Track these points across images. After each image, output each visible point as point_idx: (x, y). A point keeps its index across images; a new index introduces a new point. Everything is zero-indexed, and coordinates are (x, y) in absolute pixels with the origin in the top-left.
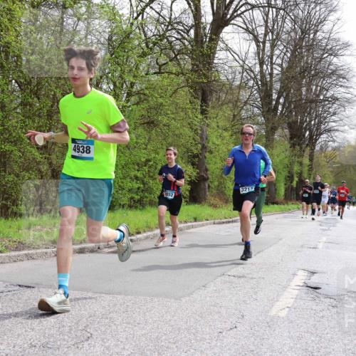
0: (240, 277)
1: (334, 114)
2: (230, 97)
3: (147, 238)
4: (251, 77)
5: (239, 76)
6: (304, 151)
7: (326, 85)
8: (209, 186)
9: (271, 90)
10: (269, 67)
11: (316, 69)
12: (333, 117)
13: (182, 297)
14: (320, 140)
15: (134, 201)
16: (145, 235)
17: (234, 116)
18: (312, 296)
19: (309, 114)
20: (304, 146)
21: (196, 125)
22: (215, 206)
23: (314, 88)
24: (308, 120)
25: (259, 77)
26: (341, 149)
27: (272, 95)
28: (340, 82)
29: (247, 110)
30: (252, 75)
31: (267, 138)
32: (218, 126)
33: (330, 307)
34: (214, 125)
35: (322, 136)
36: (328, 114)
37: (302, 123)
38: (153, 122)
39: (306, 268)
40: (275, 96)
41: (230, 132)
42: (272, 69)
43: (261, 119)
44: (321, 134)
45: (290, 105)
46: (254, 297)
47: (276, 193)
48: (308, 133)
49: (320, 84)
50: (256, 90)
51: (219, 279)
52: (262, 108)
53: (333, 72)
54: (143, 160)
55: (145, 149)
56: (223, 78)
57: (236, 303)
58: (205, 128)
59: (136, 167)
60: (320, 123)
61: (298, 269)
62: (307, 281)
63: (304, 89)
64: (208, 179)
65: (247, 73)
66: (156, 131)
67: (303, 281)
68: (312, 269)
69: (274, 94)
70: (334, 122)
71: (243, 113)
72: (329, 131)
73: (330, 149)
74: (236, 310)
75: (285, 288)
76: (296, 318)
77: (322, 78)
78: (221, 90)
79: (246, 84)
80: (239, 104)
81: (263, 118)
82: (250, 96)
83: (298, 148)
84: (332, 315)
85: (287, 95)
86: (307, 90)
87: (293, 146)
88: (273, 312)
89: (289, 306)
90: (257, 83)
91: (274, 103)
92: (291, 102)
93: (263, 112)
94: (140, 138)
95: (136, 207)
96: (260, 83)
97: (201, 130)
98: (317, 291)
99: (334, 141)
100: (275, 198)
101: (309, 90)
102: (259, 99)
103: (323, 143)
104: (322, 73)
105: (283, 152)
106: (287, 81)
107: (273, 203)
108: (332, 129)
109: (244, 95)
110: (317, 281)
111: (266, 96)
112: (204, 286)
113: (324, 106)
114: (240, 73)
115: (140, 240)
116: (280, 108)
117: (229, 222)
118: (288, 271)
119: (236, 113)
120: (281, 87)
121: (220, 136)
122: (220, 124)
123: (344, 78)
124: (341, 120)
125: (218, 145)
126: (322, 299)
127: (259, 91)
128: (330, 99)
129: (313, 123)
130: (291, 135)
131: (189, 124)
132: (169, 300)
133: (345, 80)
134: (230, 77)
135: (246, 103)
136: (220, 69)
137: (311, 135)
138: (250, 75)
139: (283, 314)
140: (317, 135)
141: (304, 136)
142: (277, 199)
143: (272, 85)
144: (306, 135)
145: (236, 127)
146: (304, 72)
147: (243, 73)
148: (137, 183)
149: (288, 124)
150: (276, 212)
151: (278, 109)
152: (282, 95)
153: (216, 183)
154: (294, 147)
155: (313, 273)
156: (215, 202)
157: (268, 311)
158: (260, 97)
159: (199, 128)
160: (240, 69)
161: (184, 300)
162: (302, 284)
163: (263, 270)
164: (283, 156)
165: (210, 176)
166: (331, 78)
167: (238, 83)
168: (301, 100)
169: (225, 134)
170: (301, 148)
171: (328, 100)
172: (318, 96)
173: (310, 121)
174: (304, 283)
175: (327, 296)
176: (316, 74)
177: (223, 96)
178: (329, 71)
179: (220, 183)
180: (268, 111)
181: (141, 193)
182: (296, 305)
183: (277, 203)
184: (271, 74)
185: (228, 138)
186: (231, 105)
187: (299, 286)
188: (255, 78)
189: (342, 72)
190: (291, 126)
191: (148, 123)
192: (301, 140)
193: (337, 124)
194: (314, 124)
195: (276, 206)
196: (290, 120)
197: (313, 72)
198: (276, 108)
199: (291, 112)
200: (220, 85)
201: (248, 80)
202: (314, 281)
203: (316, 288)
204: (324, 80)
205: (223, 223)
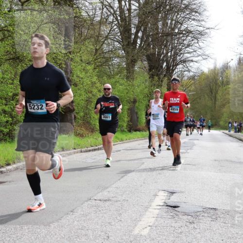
0: (105, 201)
1: (188, 46)
2: (92, 32)
3: (17, 169)
4: (110, 12)
5: (99, 12)
6: (162, 81)
7: (180, 19)
8: (75, 117)
9: (130, 24)
10: (127, 3)
11: (171, 4)
12: (187, 49)
13: (51, 223)
14: (176, 70)
15: (3, 134)
16: (15, 166)
17: (96, 50)
18: (172, 214)
19: (165, 46)
20: (162, 76)
21: (60, 60)
22: (81, 136)
23: (170, 21)
24: (165, 52)
25: (118, 13)
26: (196, 78)
27: (131, 30)
28: (193, 15)
29: (108, 44)
30: (112, 11)
31: (127, 70)
32: (81, 60)
33: (188, 224)
34: (78, 59)
35: (178, 67)
36: (183, 46)
37: (159, 55)
38: (18, 58)
39: (166, 188)
40: (133, 31)
41: (93, 66)
42: (130, 5)
43: (122, 52)
44: (178, 65)
45: (148, 38)
46: (119, 218)
47: (138, 121)
48: (165, 64)
49: (175, 18)
50: (116, 25)
51: (86, 204)
52: (122, 42)
53: (187, 7)
54: (10, 94)
55: (12, 84)
56: (84, 14)
57: (102, 226)
58: (69, 62)
59: (4, 102)
60: (176, 54)
61: (159, 191)
62: (166, 201)
63: (160, 24)
64: (74, 110)
65: (107, 8)
66: (22, 66)
67: (163, 201)
68: (171, 190)
69: (133, 29)
70: (188, 53)
71: (105, 48)
72: (184, 61)
73: (186, 78)
74: (102, 232)
75: (147, 208)
76: (157, 236)
77: (176, 12)
78: (83, 26)
79: (106, 19)
80: (100, 38)
81: (123, 52)
82: (110, 31)
83: (156, 78)
84: (189, 231)
85: (145, 29)
86: (163, 24)
87: (152, 76)
88: (136, 231)
89: (151, 224)
90: (117, 19)
91: (133, 37)
92: (149, 35)
93: (123, 46)
94: (7, 73)
95: (5, 140)
96: (119, 18)
97: (65, 65)
98: (176, 209)
99: (189, 71)
100: (137, 125)
101: (165, 24)
102: (119, 34)
103: (179, 73)
104: (176, 7)
105: (143, 83)
106: (144, 17)
107: (136, 130)
108: (187, 60)
109: (105, 30)
110: (176, 200)
111: (125, 30)
112: (72, 211)
113: (179, 38)
114: (100, 9)
115: (10, 171)
116: (139, 41)
117: (95, 150)
118: (150, 192)
119: (97, 48)
120: (139, 22)
121: (84, 70)
122: (83, 58)
123: (196, 12)
124: (195, 51)
125: (82, 78)
126: (180, 217)
127: (119, 26)
128: (184, 32)
129: (169, 54)
130: (149, 66)
131: (54, 59)
132: (38, 226)
133: (197, 14)
134: (91, 13)
135: (107, 38)
136: (80, 6)
137: (168, 66)
138: (109, 11)
139: (146, 232)
140: (173, 66)
141: (162, 67)
142: (139, 127)
143: (130, 20)
144: (164, 66)
145: (99, 60)
146: (160, 7)
147: (103, 9)
148: (5, 117)
149: (147, 56)
150: (138, 139)
151: (137, 43)
152: (140, 30)
153: (82, 114)
154: (153, 78)
155: (173, 193)
156: (81, 132)
157: (131, 231)
158: (120, 32)
159: (63, 63)
160: (100, 5)
161: (52, 226)
162: (162, 204)
163: (127, 193)
164: (143, 86)
165: (76, 108)
166: (184, 12)
167: (99, 19)
168: (157, 34)
169: (89, 67)
170: (159, 78)
171: (182, 33)
172: (173, 29)
173: (167, 53)
174: (165, 203)
175: (185, 214)
176: (171, 9)
177: (85, 32)
178: (183, 6)
179: (86, 114)
180: (128, 45)
181: (10, 126)
182: (156, 223)
183: (139, 130)
184: (129, 10)
185: (91, 71)
186: (93, 40)
187: (160, 205)
188: (114, 14)
189: (194, 7)
190: (149, 58)
191: (13, 59)
192: (159, 71)
193: (192, 55)
194: (171, 56)
195: (138, 133)
196: (149, 53)
197: (168, 7)
198: (135, 42)
199: (149, 45)
200: (81, 22)
201: (108, 16)
202: (174, 200)
203: (175, 207)
204: (178, 14)
205: (90, 151)
